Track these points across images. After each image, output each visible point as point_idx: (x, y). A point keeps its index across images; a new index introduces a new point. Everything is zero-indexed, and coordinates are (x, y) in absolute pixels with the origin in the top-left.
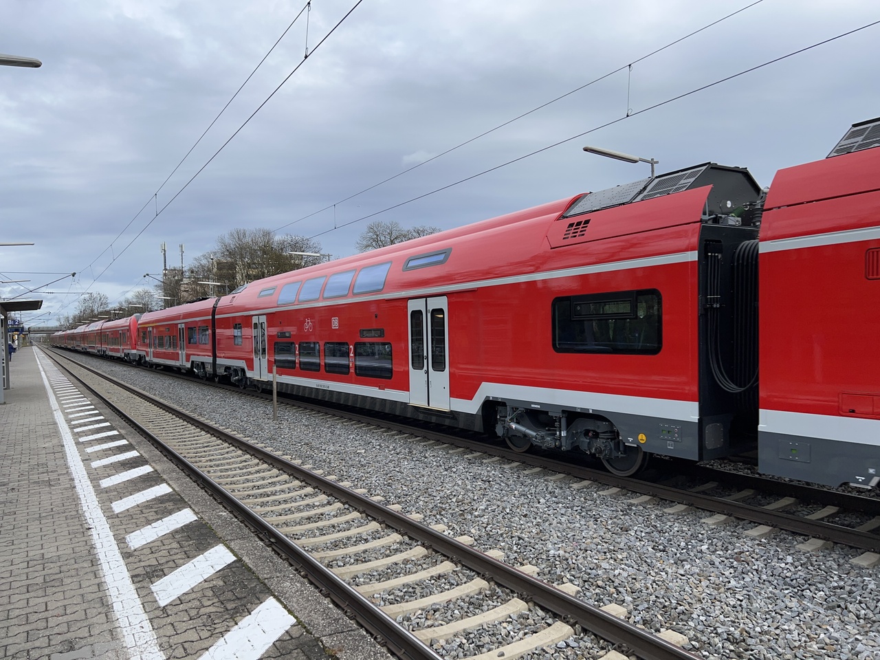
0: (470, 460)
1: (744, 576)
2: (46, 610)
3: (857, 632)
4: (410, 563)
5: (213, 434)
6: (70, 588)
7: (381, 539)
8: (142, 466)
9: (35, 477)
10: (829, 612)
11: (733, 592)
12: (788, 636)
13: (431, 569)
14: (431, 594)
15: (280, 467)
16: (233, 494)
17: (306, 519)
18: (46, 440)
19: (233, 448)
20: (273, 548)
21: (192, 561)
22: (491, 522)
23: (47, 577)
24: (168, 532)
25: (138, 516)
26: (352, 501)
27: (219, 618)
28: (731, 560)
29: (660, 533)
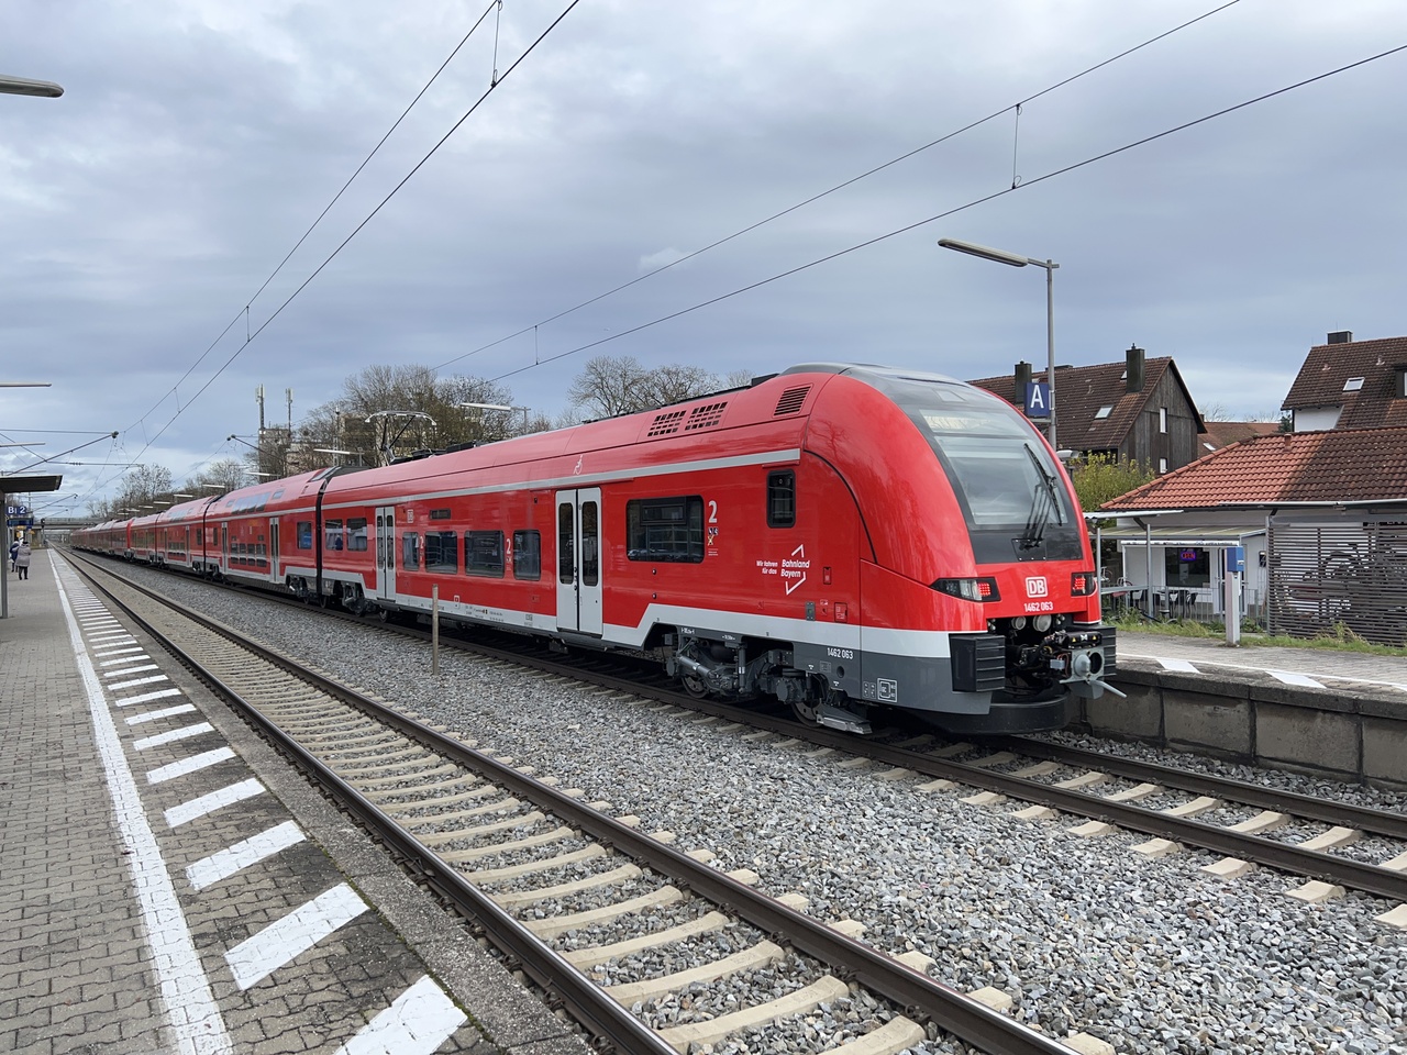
0: (751, 743)
1: (1203, 942)
2: (50, 993)
3: (1392, 1039)
4: (654, 914)
5: (335, 696)
6: (90, 955)
7: (607, 873)
8: (217, 748)
9: (41, 765)
10: (1344, 1005)
11: (1185, 968)
12: (1279, 1045)
13: (687, 925)
14: (688, 967)
15: (442, 751)
16: (365, 794)
17: (485, 838)
18: (62, 703)
19: (367, 719)
20: (429, 886)
21: (295, 912)
22: (786, 847)
23: (53, 936)
24: (257, 860)
25: (208, 833)
26: (559, 808)
27: (337, 1012)
28: (1180, 916)
29: (1062, 868)
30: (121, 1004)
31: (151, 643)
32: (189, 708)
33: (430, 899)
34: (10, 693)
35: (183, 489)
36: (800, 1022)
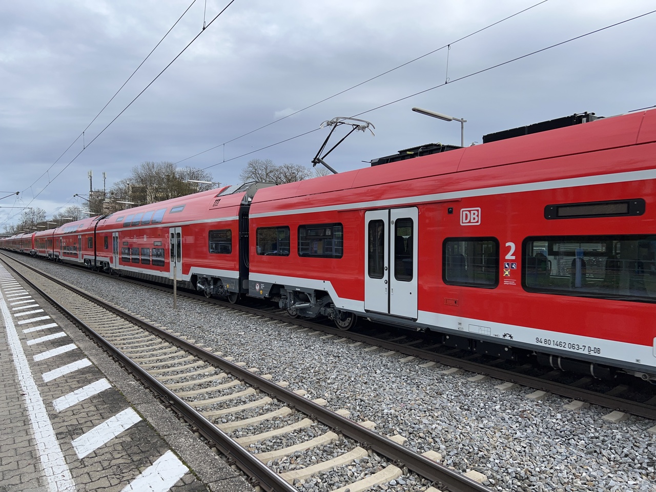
0: (324, 340)
1: (527, 428)
3: (609, 471)
4: (278, 420)
5: (126, 319)
7: (257, 401)
8: (68, 344)
10: (589, 456)
11: (519, 440)
12: (560, 474)
13: (294, 425)
14: (294, 444)
15: (178, 345)
16: (141, 365)
17: (198, 385)
19: (142, 330)
20: (171, 409)
21: (106, 421)
22: (340, 388)
24: (87, 397)
25: (63, 385)
26: (233, 371)
27: (126, 468)
28: (517, 417)
29: (465, 396)
30: (20, 466)
31: (36, 294)
32: (54, 325)
33: (172, 414)
35: (52, 220)
36: (345, 468)
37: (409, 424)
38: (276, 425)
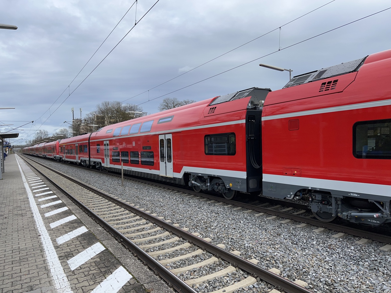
0: (209, 204)
1: (332, 255)
4: (183, 250)
5: (95, 193)
6: (31, 262)
7: (170, 239)
8: (63, 207)
9: (15, 212)
10: (371, 271)
11: (327, 262)
12: (352, 282)
13: (192, 253)
14: (192, 264)
15: (125, 207)
16: (104, 219)
17: (137, 230)
18: (21, 196)
19: (104, 199)
20: (122, 244)
21: (86, 250)
22: (219, 232)
23: (21, 257)
24: (75, 237)
25: (61, 230)
26: (157, 222)
27: (98, 276)
30: (40, 275)
31: (44, 179)
33: (122, 247)
34: (6, 193)
35: (52, 136)
36: (223, 278)
37: (261, 252)
38: (182, 254)
